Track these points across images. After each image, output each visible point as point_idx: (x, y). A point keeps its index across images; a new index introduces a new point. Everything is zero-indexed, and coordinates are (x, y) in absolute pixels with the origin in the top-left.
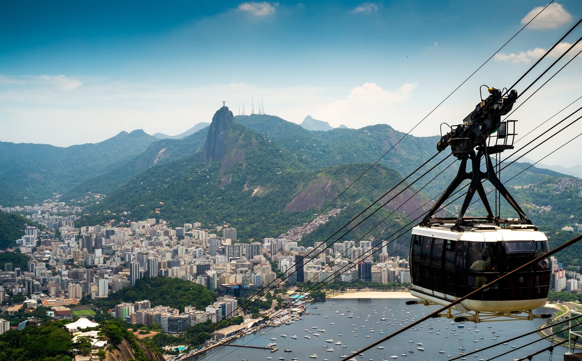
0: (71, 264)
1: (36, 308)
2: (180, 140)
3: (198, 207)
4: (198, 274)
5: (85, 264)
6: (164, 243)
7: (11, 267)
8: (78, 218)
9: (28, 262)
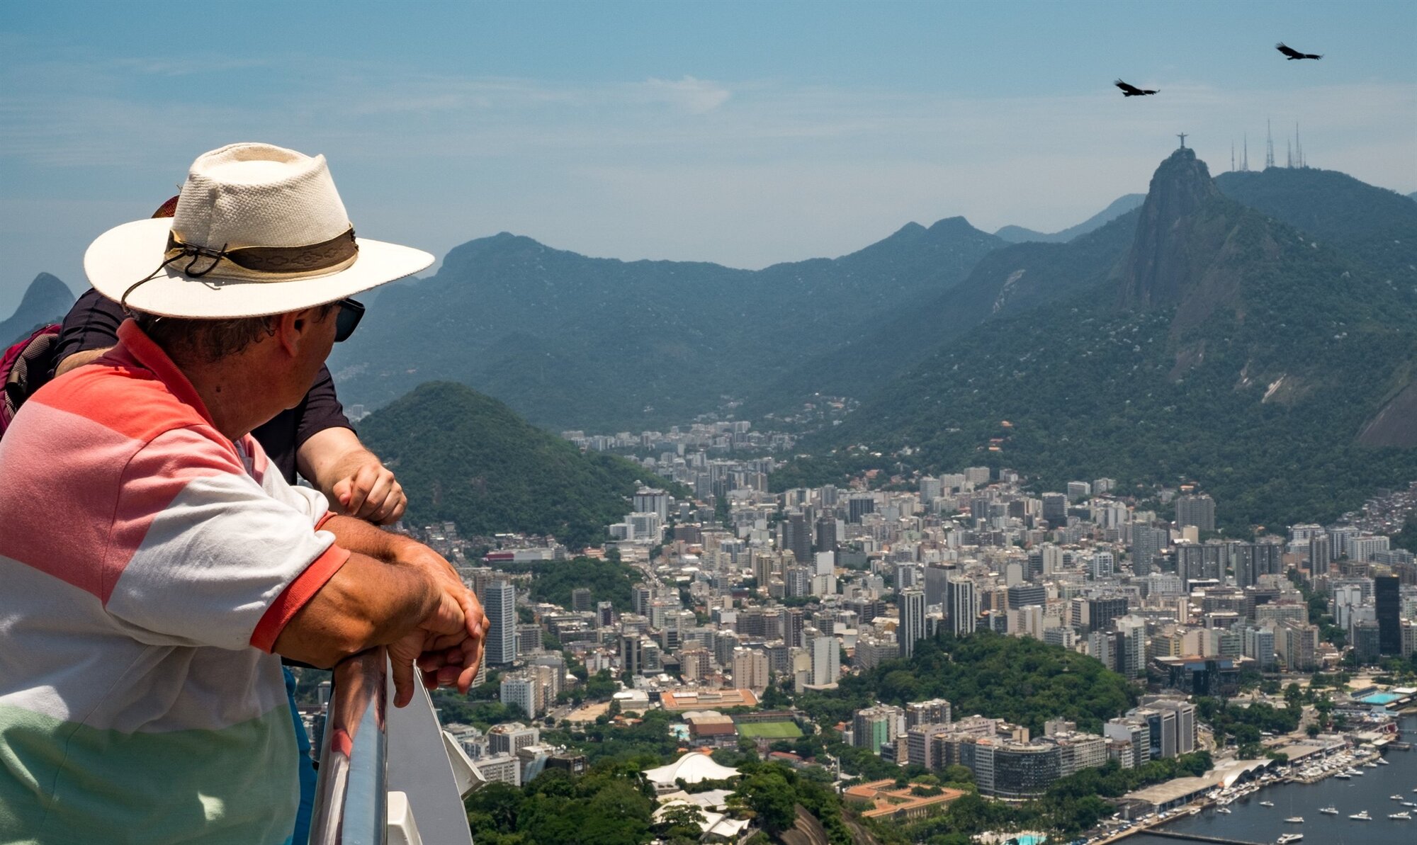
0: (749, 592)
1: (641, 712)
2: (1067, 245)
3: (1107, 434)
4: (1094, 626)
5: (787, 594)
6: (1009, 536)
7: (589, 600)
8: (779, 465)
9: (634, 587)
